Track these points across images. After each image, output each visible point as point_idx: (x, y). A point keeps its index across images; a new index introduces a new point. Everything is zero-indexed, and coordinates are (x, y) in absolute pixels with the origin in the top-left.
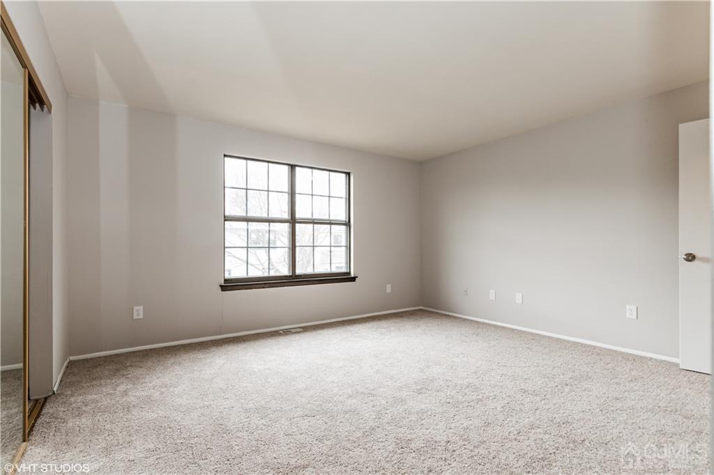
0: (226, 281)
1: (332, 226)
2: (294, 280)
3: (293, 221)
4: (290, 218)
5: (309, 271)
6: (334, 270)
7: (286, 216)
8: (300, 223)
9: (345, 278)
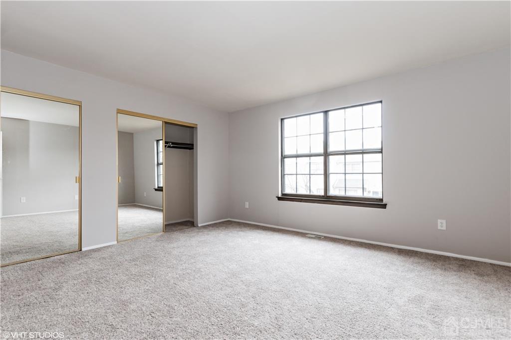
0: (283, 195)
1: (364, 155)
2: (327, 199)
3: (326, 154)
4: (324, 153)
5: (341, 193)
6: (367, 195)
7: (321, 151)
8: (332, 155)
9: (379, 204)
